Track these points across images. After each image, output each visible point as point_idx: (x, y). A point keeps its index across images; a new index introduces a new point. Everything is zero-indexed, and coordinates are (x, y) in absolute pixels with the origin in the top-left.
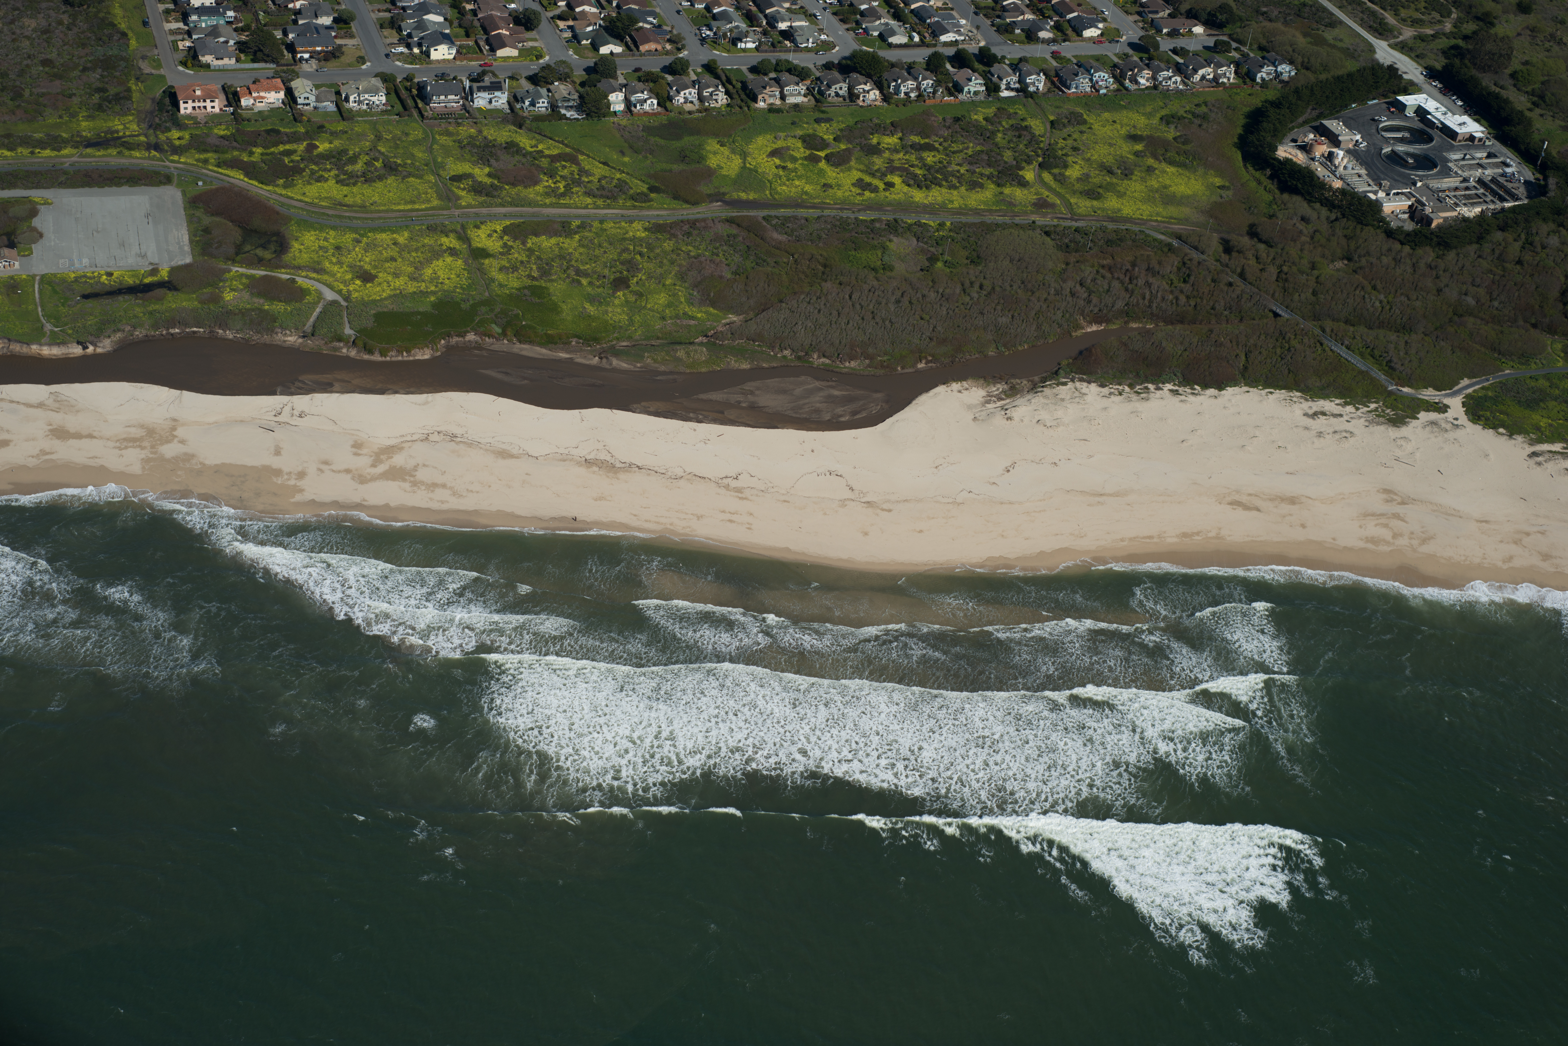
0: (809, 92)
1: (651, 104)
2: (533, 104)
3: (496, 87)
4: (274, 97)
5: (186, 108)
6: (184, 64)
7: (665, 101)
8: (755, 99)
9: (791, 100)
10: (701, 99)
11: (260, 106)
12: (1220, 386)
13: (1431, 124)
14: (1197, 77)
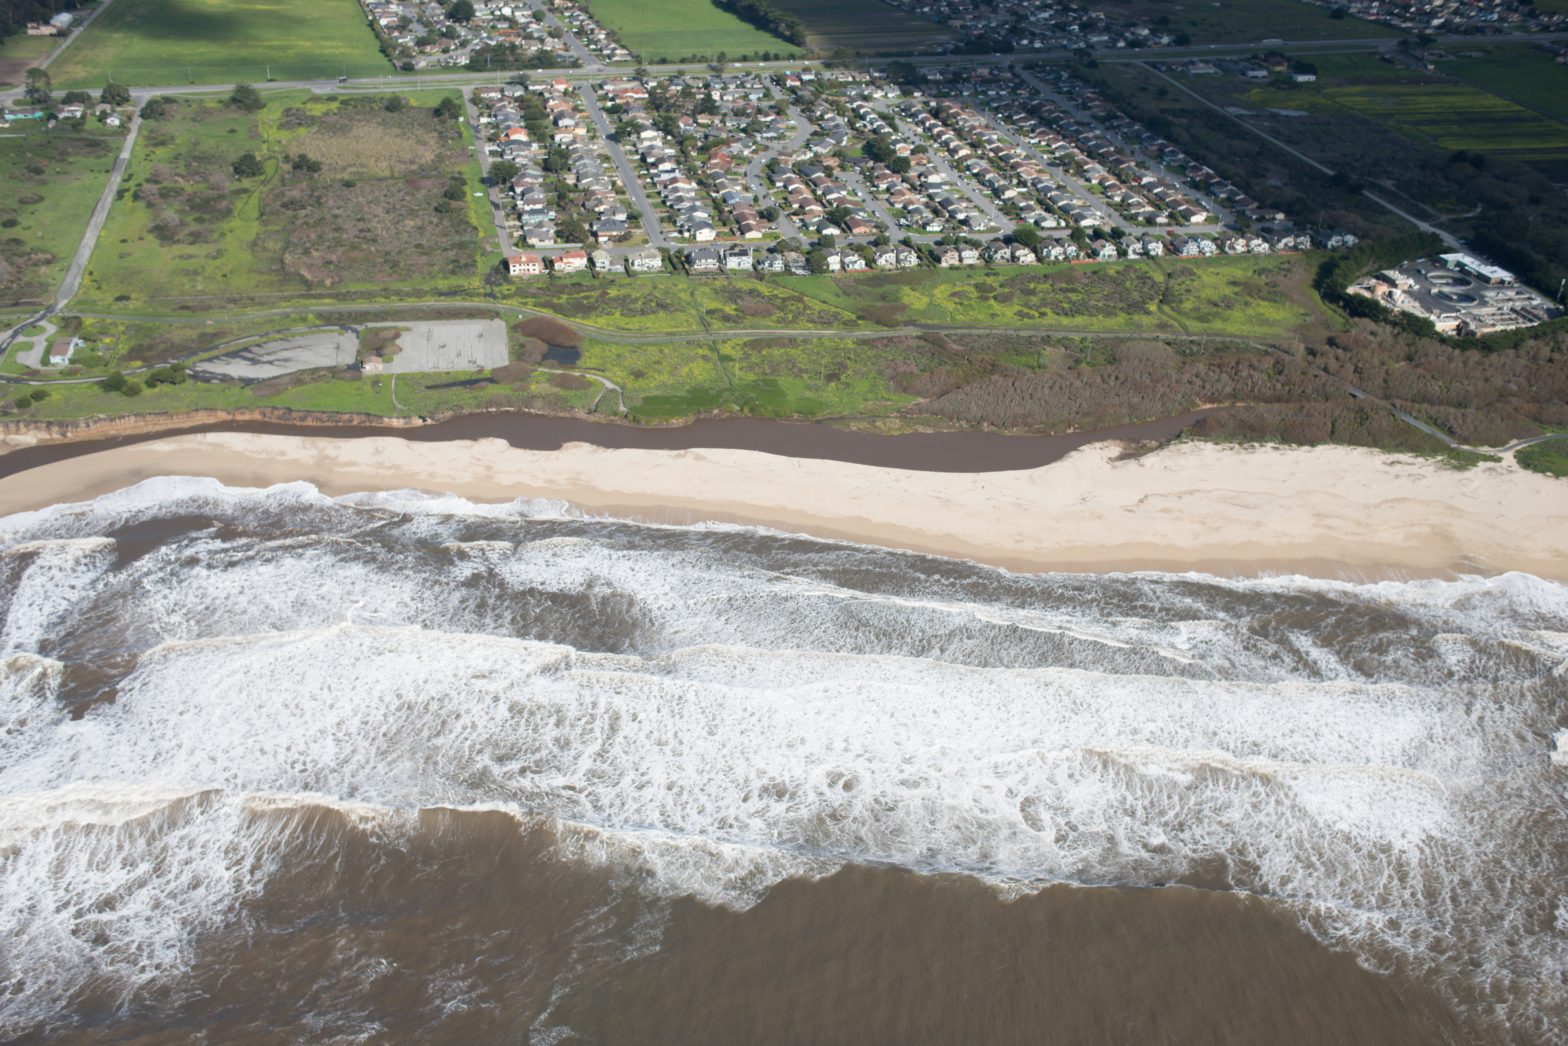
0: (981, 256)
1: (861, 264)
2: (771, 265)
3: (744, 253)
4: (580, 263)
5: (515, 270)
6: (516, 245)
7: (870, 262)
8: (939, 261)
9: (967, 262)
10: (898, 261)
11: (569, 269)
12: (1313, 444)
13: (1469, 273)
14: (1281, 245)
